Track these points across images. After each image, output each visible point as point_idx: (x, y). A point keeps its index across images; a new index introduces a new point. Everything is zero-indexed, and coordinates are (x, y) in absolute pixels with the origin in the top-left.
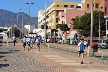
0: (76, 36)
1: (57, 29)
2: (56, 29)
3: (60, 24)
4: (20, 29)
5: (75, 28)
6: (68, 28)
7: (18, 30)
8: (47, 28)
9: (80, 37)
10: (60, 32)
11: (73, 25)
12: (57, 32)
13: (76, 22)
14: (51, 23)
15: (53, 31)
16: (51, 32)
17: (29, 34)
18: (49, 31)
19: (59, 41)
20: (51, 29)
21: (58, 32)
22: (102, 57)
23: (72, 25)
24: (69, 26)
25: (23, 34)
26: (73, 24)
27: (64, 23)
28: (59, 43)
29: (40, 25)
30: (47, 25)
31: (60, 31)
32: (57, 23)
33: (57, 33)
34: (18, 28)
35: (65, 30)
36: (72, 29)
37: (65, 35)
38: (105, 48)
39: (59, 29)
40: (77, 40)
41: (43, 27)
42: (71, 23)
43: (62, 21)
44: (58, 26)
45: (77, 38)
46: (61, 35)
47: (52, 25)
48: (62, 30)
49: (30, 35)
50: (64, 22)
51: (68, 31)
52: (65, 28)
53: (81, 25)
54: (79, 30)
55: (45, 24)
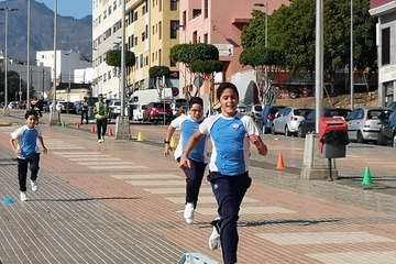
0: (254, 94)
1: (172, 65)
2: (168, 65)
3: (186, 46)
4: (18, 69)
5: (247, 61)
6: (221, 59)
7: (11, 73)
8: (131, 61)
9: (271, 98)
10: (186, 76)
11: (241, 49)
12: (173, 78)
13: (254, 36)
14: (147, 40)
15: (155, 74)
16: (151, 77)
17: (58, 88)
18: (140, 74)
20: (147, 68)
21: (178, 77)
22: (366, 181)
23: (236, 46)
24: (225, 51)
25: (32, 88)
26: (239, 42)
27: (202, 42)
29: (100, 50)
30: (132, 50)
31: (188, 75)
32: (174, 43)
33: (173, 81)
34: (9, 65)
35: (209, 71)
36: (235, 63)
37: (206, 92)
38: (375, 142)
39: (181, 67)
40: (258, 109)
41: (113, 58)
42: (230, 41)
43: (195, 33)
44: (178, 54)
45: (256, 101)
46: (191, 90)
47: (152, 49)
48: (193, 71)
49: (63, 96)
50: (201, 35)
51: (220, 74)
52: (204, 59)
53: (272, 47)
54: (267, 68)
55: (122, 45)
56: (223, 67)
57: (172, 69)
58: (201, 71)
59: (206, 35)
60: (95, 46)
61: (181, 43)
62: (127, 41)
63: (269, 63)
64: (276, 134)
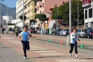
0: (55, 26)
1: (35, 19)
3: (38, 14)
5: (53, 18)
6: (47, 18)
9: (59, 27)
11: (52, 15)
12: (35, 22)
13: (55, 12)
14: (29, 13)
15: (31, 21)
17: (8, 25)
18: (27, 21)
19: (38, 32)
20: (29, 20)
21: (37, 22)
22: (81, 47)
24: (48, 16)
25: (1, 25)
26: (51, 14)
27: (42, 13)
28: (38, 34)
29: (18, 16)
30: (25, 15)
32: (35, 14)
35: (44, 21)
37: (43, 26)
38: (84, 37)
39: (37, 20)
40: (56, 29)
41: (21, 18)
42: (49, 13)
43: (41, 11)
44: (37, 16)
46: (40, 25)
47: (30, 15)
48: (40, 20)
49: (9, 27)
51: (47, 21)
52: (43, 18)
53: (59, 15)
54: (58, 20)
55: (23, 14)
58: (42, 21)
59: (43, 12)
60: (17, 14)
61: (37, 14)
62: (24, 14)
64: (60, 35)
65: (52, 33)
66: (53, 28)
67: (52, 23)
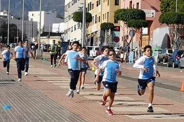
0: (168, 42)
1: (116, 22)
2: (113, 22)
3: (124, 10)
4: (16, 22)
5: (164, 21)
6: (146, 19)
7: (12, 25)
8: (89, 19)
9: (178, 45)
10: (124, 29)
11: (160, 13)
12: (116, 30)
13: (168, 5)
14: (99, 6)
15: (105, 27)
16: (102, 29)
17: (42, 35)
18: (95, 28)
19: (122, 56)
20: (99, 24)
21: (119, 30)
23: (157, 11)
24: (150, 14)
25: (25, 35)
26: (159, 9)
27: (135, 8)
28: (122, 61)
29: (70, 11)
30: (90, 12)
31: (126, 29)
32: (117, 8)
33: (115, 32)
34: (11, 20)
35: (139, 27)
36: (156, 22)
37: (137, 40)
39: (121, 23)
40: (170, 52)
41: (78, 17)
42: (153, 8)
43: (131, 2)
44: (121, 15)
45: (169, 47)
46: (127, 39)
47: (103, 12)
48: (129, 26)
50: (134, 3)
51: (147, 29)
52: (137, 19)
53: (180, 13)
54: (176, 26)
55: (83, 9)
56: (148, 24)
57: (115, 25)
58: (134, 27)
59: (138, 4)
60: (67, 8)
61: (122, 8)
62: (87, 6)
63: (178, 23)
64: (181, 68)
65: (160, 60)
66: (163, 47)
67: (159, 34)
